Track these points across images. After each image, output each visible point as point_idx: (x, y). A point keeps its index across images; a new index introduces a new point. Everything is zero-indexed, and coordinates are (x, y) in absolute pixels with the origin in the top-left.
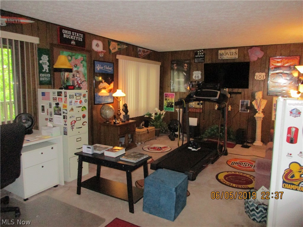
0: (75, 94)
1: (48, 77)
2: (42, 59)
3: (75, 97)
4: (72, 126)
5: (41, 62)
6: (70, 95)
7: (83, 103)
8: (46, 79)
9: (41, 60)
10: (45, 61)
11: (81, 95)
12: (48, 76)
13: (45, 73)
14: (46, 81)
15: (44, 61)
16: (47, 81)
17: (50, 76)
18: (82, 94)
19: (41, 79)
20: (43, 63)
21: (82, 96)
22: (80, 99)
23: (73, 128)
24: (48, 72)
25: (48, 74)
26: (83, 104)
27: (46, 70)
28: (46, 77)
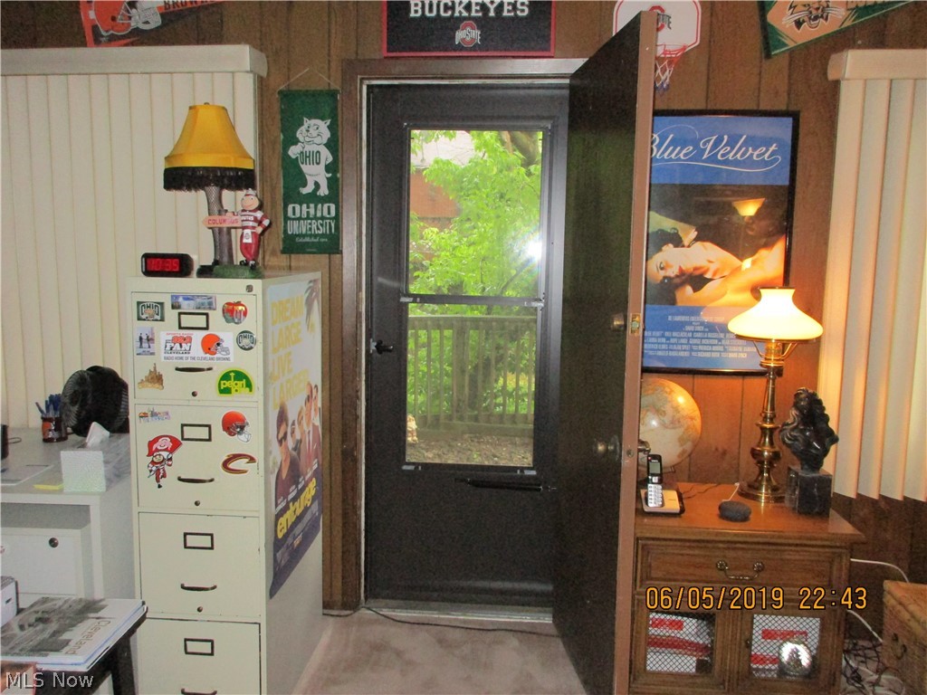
0: (174, 297)
1: (323, 218)
2: (301, 139)
3: (171, 314)
4: (153, 462)
5: (294, 151)
6: (139, 303)
7: (227, 350)
8: (314, 226)
9: (296, 142)
10: (315, 148)
11: (211, 306)
12: (325, 214)
13: (314, 198)
14: (316, 236)
15: (308, 148)
16: (323, 235)
17: (333, 213)
18: (220, 304)
19: (294, 228)
20: (305, 156)
21: (216, 316)
22: (207, 328)
23: (160, 476)
24: (327, 193)
25: (326, 206)
26: (231, 356)
27: (317, 185)
28: (316, 218)
